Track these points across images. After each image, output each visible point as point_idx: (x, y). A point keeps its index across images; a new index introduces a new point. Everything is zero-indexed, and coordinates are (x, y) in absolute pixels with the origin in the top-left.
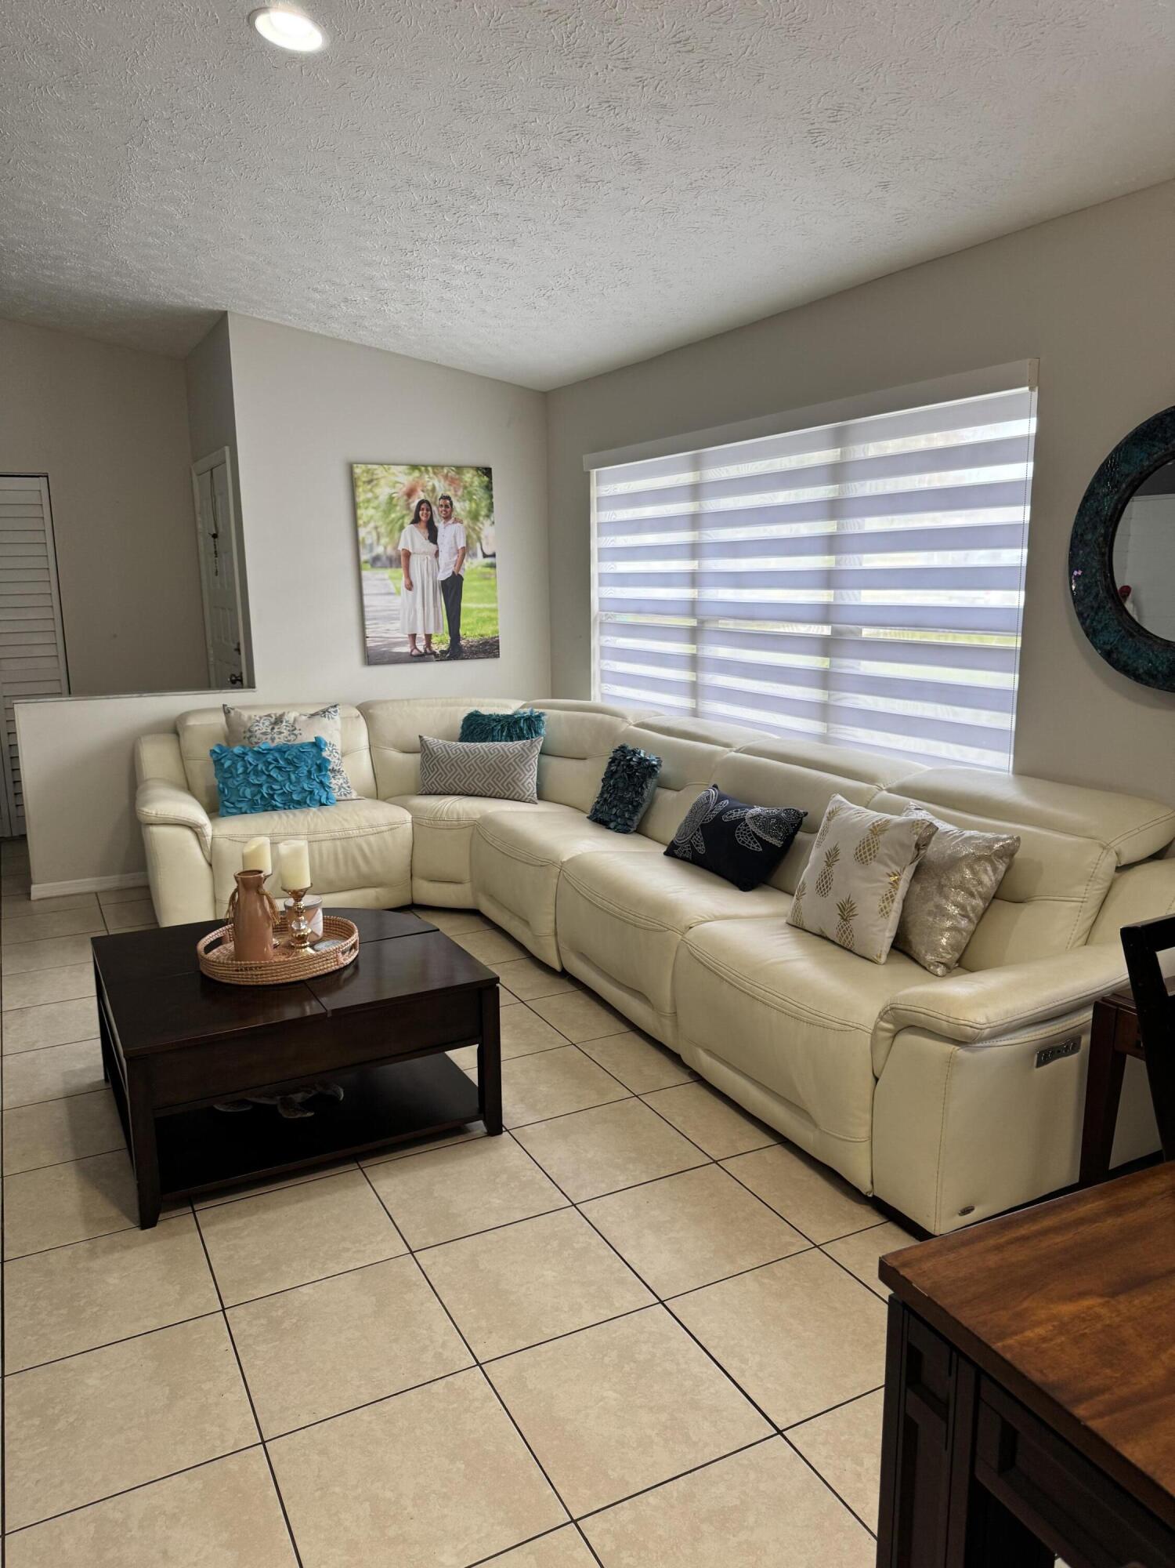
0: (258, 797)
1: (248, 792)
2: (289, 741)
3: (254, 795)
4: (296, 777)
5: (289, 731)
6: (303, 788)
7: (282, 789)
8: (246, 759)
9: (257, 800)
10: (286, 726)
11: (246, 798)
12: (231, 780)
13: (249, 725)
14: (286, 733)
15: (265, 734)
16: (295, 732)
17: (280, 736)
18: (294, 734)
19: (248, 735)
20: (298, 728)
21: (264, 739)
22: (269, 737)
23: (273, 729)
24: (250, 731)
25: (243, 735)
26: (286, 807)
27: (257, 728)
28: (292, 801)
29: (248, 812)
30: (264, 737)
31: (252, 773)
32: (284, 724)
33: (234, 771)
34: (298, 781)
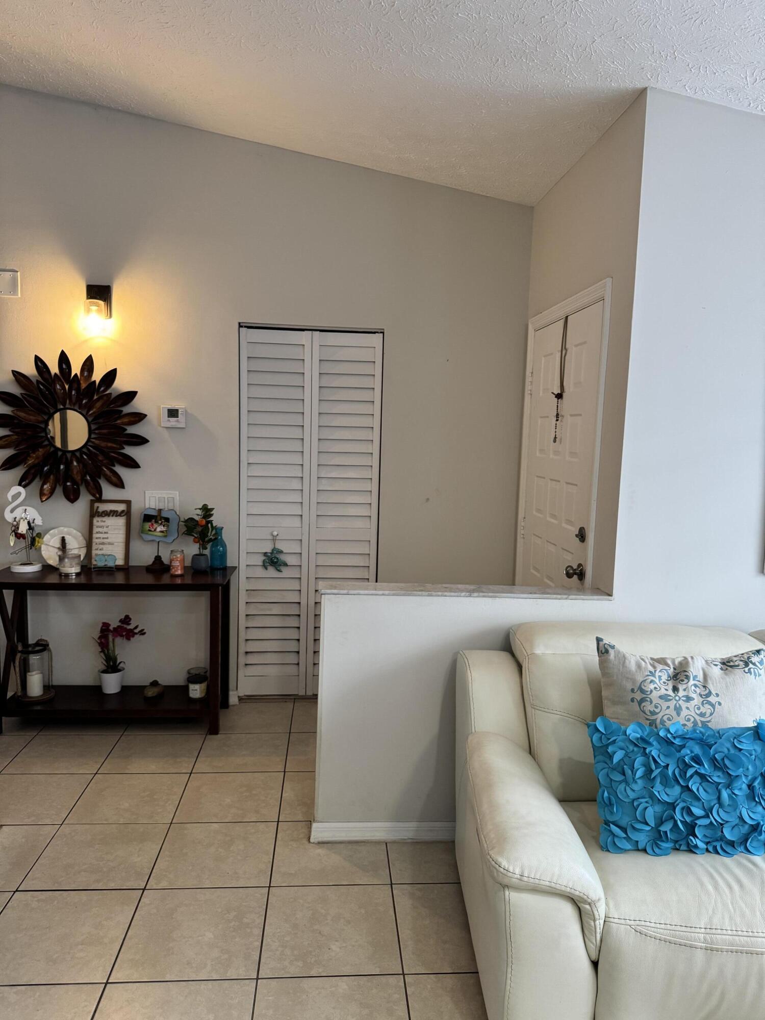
0: (667, 827)
1: (650, 815)
2: (702, 715)
3: (660, 822)
4: (729, 796)
5: (701, 696)
6: (741, 818)
7: (708, 817)
8: (647, 751)
9: (666, 832)
10: (696, 686)
11: (647, 824)
12: (622, 786)
13: (640, 679)
14: (697, 700)
15: (664, 698)
16: (712, 699)
17: (688, 705)
18: (710, 703)
19: (638, 696)
20: (714, 692)
21: (664, 708)
22: (672, 704)
23: (675, 689)
24: (642, 691)
25: (632, 695)
26: (711, 849)
27: (652, 686)
28: (722, 838)
29: (649, 850)
30: (664, 704)
31: (658, 780)
32: (692, 682)
33: (628, 772)
34: (734, 805)
